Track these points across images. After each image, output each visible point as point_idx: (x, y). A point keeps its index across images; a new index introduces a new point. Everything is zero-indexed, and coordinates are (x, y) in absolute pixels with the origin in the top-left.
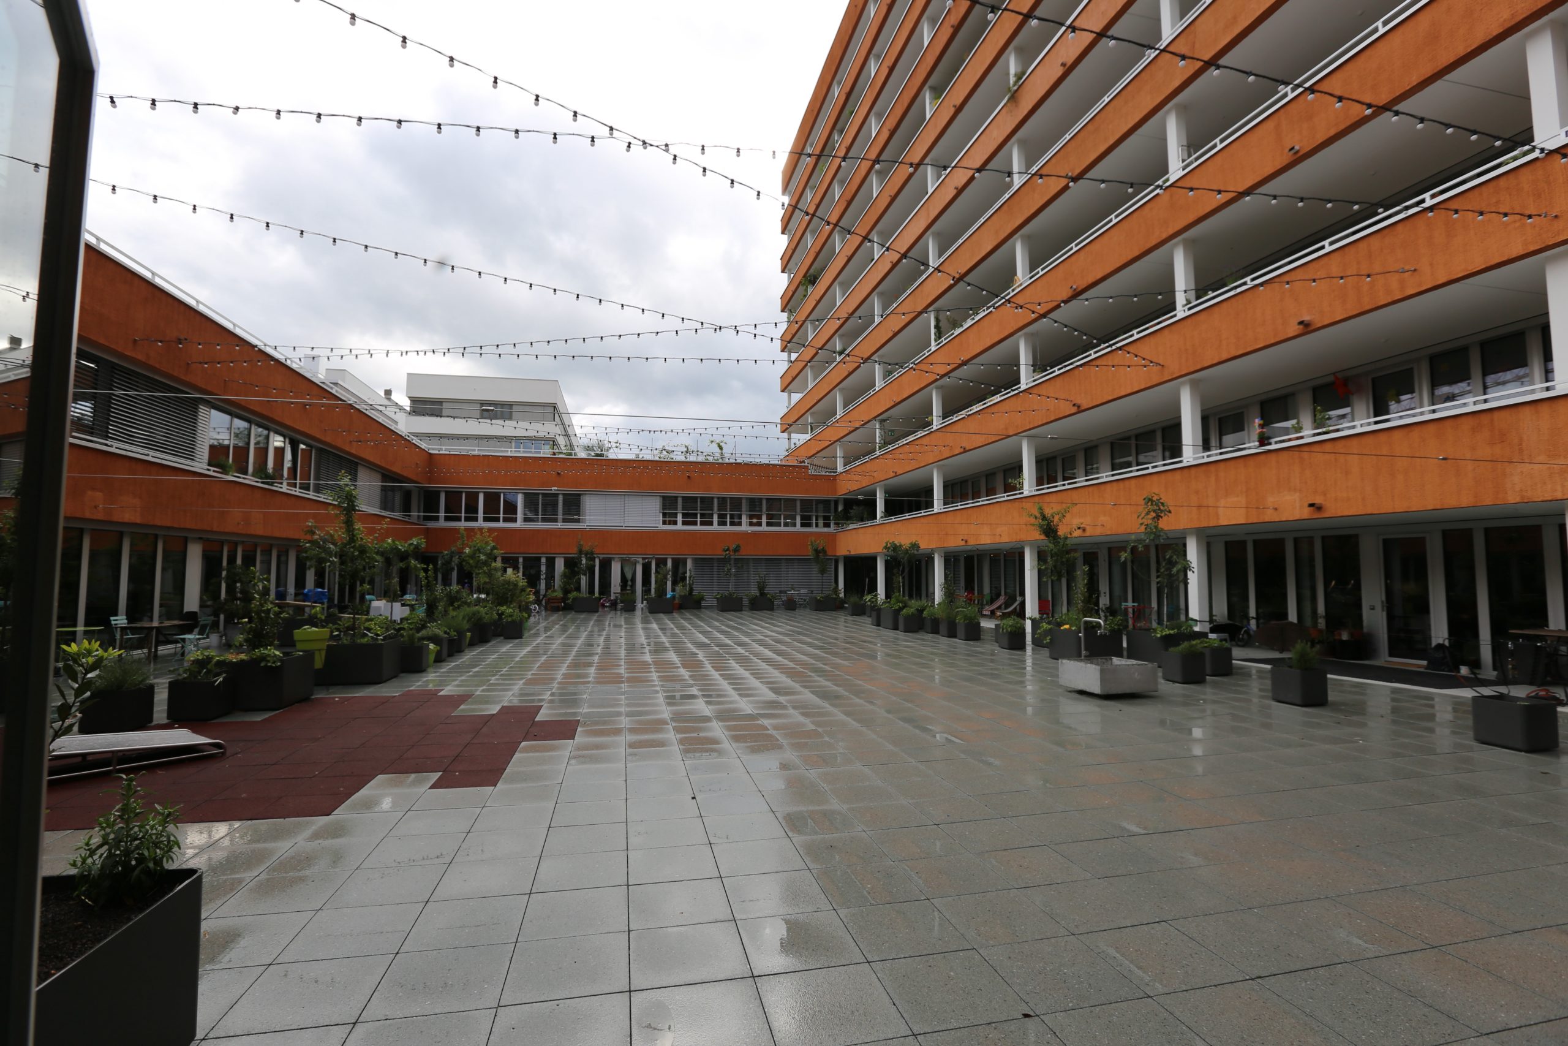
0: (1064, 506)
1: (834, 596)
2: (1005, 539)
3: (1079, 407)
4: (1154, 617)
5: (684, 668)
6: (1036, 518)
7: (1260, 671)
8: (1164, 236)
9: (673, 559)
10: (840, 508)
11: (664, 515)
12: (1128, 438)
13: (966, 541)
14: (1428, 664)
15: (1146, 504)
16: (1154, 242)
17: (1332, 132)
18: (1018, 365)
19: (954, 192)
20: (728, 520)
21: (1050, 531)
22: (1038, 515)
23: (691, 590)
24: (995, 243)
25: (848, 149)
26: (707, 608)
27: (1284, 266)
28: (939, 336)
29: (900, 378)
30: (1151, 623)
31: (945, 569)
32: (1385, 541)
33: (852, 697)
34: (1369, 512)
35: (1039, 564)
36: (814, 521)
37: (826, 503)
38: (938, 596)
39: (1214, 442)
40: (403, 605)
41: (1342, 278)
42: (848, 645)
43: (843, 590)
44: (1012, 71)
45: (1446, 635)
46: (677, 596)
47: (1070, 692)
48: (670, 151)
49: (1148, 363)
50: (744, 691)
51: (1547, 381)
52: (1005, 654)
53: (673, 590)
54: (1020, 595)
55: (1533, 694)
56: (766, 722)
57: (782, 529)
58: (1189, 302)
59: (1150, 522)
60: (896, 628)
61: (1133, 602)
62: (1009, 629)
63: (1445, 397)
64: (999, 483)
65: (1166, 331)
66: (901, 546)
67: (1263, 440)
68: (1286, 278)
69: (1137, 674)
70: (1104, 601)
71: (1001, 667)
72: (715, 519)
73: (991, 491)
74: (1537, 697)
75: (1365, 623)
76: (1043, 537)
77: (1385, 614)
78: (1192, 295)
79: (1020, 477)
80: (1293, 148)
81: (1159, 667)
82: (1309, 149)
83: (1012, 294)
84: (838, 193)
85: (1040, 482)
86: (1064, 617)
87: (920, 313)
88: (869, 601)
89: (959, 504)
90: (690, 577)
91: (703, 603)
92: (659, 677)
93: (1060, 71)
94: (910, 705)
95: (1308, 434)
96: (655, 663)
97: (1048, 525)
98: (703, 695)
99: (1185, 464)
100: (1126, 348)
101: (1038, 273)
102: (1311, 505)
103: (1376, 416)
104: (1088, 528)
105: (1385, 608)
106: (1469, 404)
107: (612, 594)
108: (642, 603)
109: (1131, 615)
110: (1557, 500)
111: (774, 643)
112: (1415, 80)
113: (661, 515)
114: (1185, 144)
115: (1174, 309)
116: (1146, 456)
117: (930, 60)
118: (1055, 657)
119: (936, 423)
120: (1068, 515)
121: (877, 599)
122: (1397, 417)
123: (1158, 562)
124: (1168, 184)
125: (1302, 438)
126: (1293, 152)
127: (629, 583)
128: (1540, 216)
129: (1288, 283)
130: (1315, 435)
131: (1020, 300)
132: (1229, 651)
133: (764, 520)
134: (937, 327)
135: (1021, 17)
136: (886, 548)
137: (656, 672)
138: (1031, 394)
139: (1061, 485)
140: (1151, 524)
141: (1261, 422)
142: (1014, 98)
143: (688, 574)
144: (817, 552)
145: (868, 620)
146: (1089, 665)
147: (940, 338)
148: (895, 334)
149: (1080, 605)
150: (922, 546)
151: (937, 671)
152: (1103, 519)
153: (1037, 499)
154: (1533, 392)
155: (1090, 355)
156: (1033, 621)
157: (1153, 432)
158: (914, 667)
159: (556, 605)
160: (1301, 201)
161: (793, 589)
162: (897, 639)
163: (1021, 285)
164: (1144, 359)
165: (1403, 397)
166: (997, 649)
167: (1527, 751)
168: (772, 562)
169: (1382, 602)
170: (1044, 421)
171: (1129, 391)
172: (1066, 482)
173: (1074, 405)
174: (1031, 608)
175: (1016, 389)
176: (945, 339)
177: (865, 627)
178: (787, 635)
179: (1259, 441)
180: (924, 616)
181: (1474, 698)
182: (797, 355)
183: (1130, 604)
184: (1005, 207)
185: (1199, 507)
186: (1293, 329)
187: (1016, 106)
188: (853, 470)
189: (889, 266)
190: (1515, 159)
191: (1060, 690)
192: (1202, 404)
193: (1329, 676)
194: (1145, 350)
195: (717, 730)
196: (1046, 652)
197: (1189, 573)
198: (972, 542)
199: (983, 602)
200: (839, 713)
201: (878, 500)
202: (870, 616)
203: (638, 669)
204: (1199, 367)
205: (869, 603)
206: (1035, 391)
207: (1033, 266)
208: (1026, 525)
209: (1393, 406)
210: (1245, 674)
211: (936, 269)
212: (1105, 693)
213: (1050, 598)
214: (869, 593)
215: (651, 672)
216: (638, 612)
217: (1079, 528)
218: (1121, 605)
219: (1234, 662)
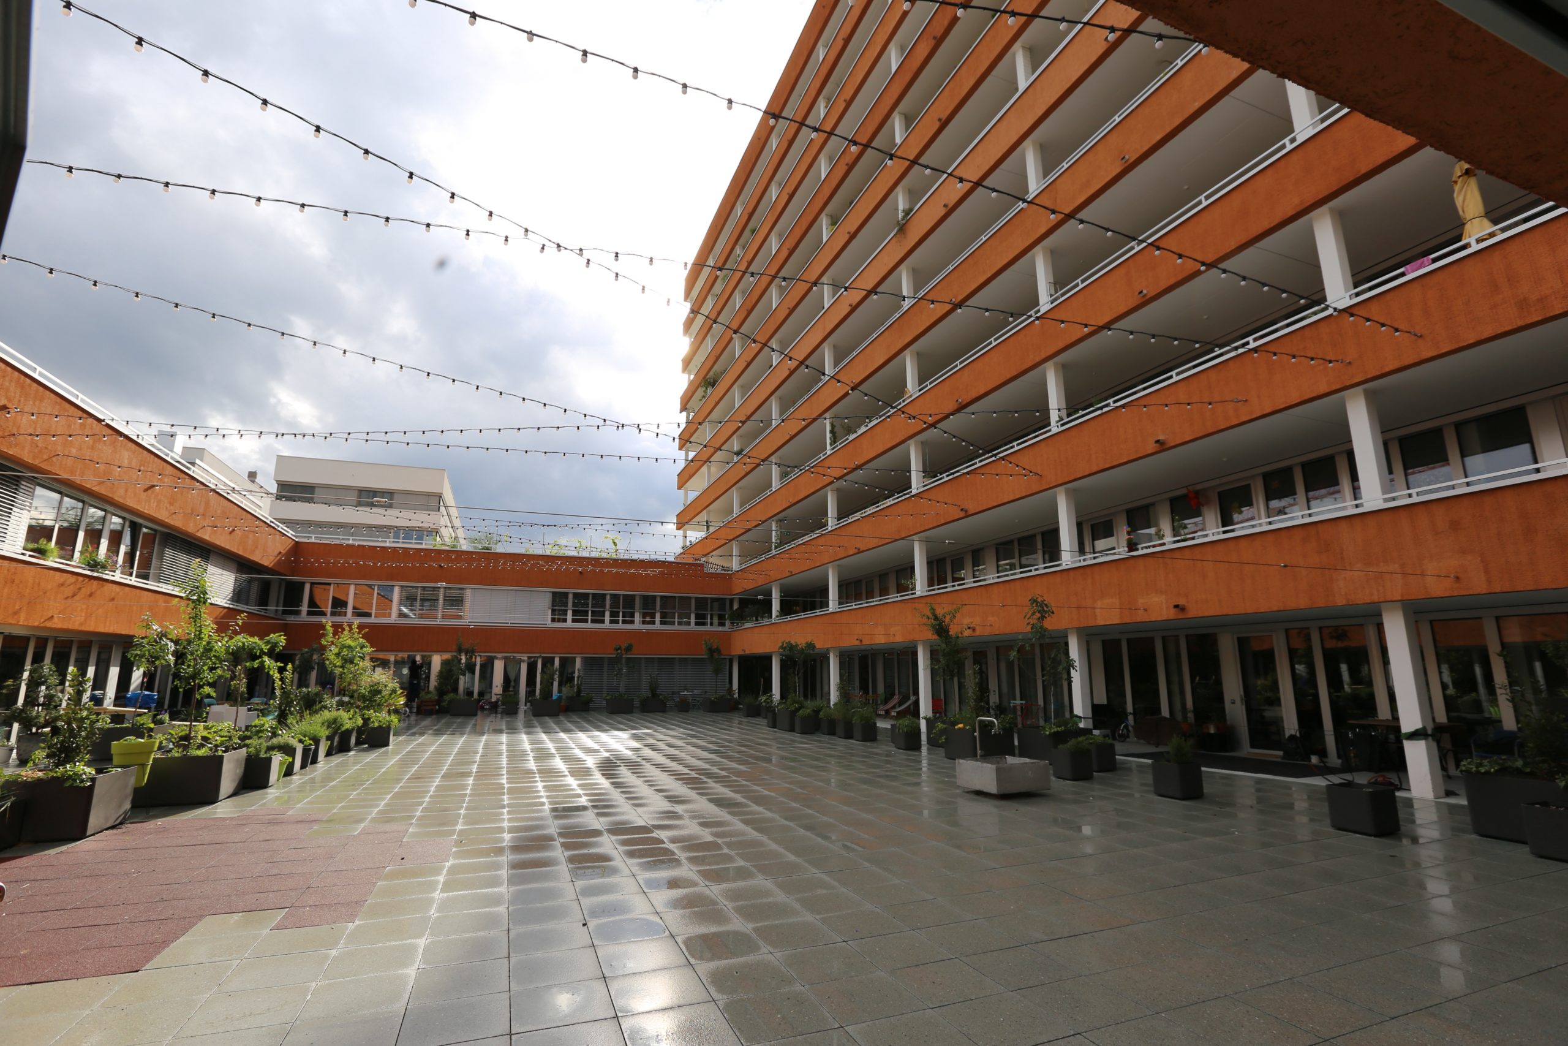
0: (955, 606)
1: (729, 697)
2: (899, 639)
3: (966, 511)
4: (1041, 714)
5: (572, 776)
6: (928, 618)
7: (1141, 766)
8: (1038, 359)
9: (561, 658)
10: (736, 606)
11: (553, 611)
12: (1011, 542)
13: (861, 641)
14: (1284, 754)
15: (1032, 604)
16: (1029, 364)
17: (1172, 281)
18: (909, 471)
19: (849, 309)
20: (621, 618)
21: (941, 630)
22: (931, 616)
23: (579, 691)
24: (886, 357)
25: (750, 263)
26: (595, 710)
27: (1140, 392)
28: (834, 440)
29: (797, 479)
30: (1039, 720)
31: (840, 669)
32: (1239, 639)
33: (751, 804)
34: (1225, 613)
35: (931, 664)
36: (709, 621)
37: (722, 601)
38: (834, 696)
39: (1088, 548)
40: (249, 710)
41: (1189, 404)
42: (743, 749)
43: (737, 691)
44: (901, 207)
45: (1296, 726)
46: (564, 697)
47: (968, 792)
48: (584, 256)
49: (1028, 473)
50: (636, 801)
51: (1356, 499)
52: (901, 755)
53: (560, 691)
54: (914, 695)
55: (1373, 780)
56: (663, 835)
57: (676, 627)
58: (1061, 419)
59: (1035, 621)
60: (792, 729)
61: (1021, 700)
62: (905, 730)
63: (1278, 510)
64: (892, 584)
65: (1043, 444)
66: (797, 645)
67: (1132, 546)
68: (1143, 402)
69: (1030, 772)
70: (994, 699)
71: (898, 768)
72: (607, 617)
73: (884, 592)
74: (1376, 783)
75: (1228, 717)
76: (936, 637)
77: (1244, 707)
78: (1064, 413)
79: (912, 578)
80: (1141, 292)
81: (1051, 765)
82: (1154, 294)
83: (903, 405)
84: (739, 302)
85: (931, 583)
86: (957, 716)
87: (815, 420)
88: (765, 701)
89: (853, 604)
90: (578, 677)
91: (591, 705)
92: (544, 787)
93: (942, 211)
94: (810, 811)
95: (1169, 541)
96: (540, 771)
97: (940, 625)
98: (592, 806)
99: (1063, 567)
100: (1008, 458)
101: (927, 386)
102: (1176, 606)
103: (1223, 526)
104: (977, 627)
105: (1244, 702)
106: (1297, 516)
107: (493, 696)
108: (526, 705)
109: (1019, 713)
110: (1374, 603)
111: (667, 748)
112: (1233, 244)
113: (550, 611)
114: (1052, 281)
115: (1049, 424)
116: (1027, 559)
117: (827, 192)
118: (952, 757)
119: (831, 523)
120: (958, 615)
121: (772, 701)
122: (1241, 529)
123: (1042, 659)
124: (1038, 315)
125: (1164, 544)
126: (1142, 295)
127: (512, 684)
128: (1338, 361)
129: (1145, 406)
130: (1175, 542)
131: (911, 410)
132: (1112, 746)
133: (658, 619)
134: (832, 432)
135: (908, 163)
136: (782, 647)
137: (541, 781)
138: (922, 498)
139: (950, 587)
140: (1036, 624)
141: (1129, 529)
142: (902, 229)
143: (576, 674)
144: (711, 651)
145: (764, 722)
146: (985, 765)
147: (835, 442)
148: (792, 437)
149: (972, 703)
150: (818, 645)
151: (833, 774)
152: (991, 619)
153: (928, 600)
154: (1344, 508)
155: (976, 463)
156: (928, 720)
157: (1034, 536)
158: (812, 770)
159: (429, 708)
160: (1153, 338)
161: (686, 689)
162: (794, 741)
163: (911, 396)
164: (1024, 469)
165: (1243, 509)
166: (893, 750)
167: (1375, 836)
168: (666, 663)
169: (1241, 696)
170: (934, 525)
171: (1012, 498)
172: (956, 583)
173: (962, 510)
174: (925, 708)
175: (908, 494)
176: (840, 444)
177: (760, 732)
178: (681, 738)
179: (1128, 547)
180: (820, 716)
181: (1328, 786)
182: (694, 453)
183: (1018, 702)
184: (896, 325)
185: (1079, 608)
186: (1151, 447)
187: (905, 238)
188: (748, 569)
189: (787, 373)
190: (1315, 313)
191: (958, 791)
192: (1077, 511)
193: (1203, 769)
194: (1025, 460)
195: (608, 845)
196: (941, 752)
197: (1073, 672)
198: (866, 642)
199: (877, 701)
200: (738, 822)
201: (773, 600)
202: (766, 718)
203: (519, 778)
204: (1072, 478)
205: (764, 704)
206: (925, 495)
207: (922, 380)
208: (919, 625)
209: (1236, 517)
210: (1126, 769)
211: (832, 377)
212: (1002, 793)
213: (942, 697)
214: (764, 693)
215: (536, 782)
216: (521, 715)
217: (969, 628)
218: (1010, 703)
219: (1117, 757)
